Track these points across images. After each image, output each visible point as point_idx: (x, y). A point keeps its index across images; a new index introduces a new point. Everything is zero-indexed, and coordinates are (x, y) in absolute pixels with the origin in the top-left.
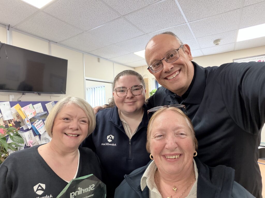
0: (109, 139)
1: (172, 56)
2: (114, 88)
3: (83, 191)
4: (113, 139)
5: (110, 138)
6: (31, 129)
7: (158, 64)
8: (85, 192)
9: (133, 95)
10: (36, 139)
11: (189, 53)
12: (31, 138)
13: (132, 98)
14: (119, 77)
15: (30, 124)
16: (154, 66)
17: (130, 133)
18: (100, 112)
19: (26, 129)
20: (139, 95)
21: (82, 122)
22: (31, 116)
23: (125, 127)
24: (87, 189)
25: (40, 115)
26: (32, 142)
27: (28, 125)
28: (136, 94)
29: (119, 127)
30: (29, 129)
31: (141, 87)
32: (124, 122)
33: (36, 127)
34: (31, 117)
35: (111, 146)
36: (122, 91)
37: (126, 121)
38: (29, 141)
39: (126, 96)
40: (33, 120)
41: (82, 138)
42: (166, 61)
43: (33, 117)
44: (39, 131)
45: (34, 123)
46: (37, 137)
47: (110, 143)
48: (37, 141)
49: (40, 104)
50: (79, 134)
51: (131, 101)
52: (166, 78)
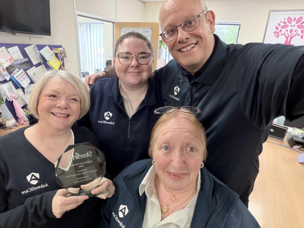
0: (106, 116)
1: (190, 23)
2: (115, 53)
3: (80, 157)
4: (111, 116)
5: (108, 115)
6: (9, 81)
7: (172, 31)
8: (83, 157)
9: (139, 63)
10: (19, 93)
11: (212, 23)
12: (12, 91)
13: (137, 67)
14: (123, 39)
15: (8, 74)
16: (168, 33)
17: (130, 110)
18: (98, 82)
19: (4, 80)
20: (146, 64)
21: (73, 101)
22: (8, 64)
23: (126, 103)
24: (84, 155)
25: (19, 62)
26: (14, 96)
27: (5, 76)
28: (142, 63)
29: (118, 104)
30: (8, 80)
31: (150, 55)
32: (125, 97)
33: (16, 78)
34: (7, 66)
35: (109, 124)
36: (126, 58)
37: (127, 97)
38: (11, 95)
39: (131, 64)
40: (11, 68)
41: (73, 119)
42: (183, 28)
43: (10, 65)
44: (21, 84)
45: (13, 73)
46: (20, 91)
47: (107, 121)
48: (21, 96)
49: (16, 48)
50: (68, 114)
51: (136, 71)
52: (180, 50)
